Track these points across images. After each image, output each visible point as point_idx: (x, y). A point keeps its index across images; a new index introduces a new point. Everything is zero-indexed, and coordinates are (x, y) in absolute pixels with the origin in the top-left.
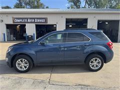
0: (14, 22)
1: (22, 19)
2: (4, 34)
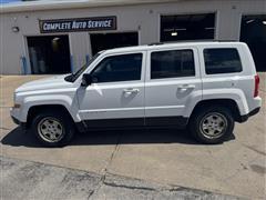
0: (42, 31)
1: (60, 22)
2: (24, 59)
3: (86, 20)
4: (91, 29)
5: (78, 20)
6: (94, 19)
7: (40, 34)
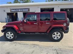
2: (6, 18)
3: (22, 9)
4: (23, 11)
5: (20, 9)
6: (24, 9)
7: (10, 12)
